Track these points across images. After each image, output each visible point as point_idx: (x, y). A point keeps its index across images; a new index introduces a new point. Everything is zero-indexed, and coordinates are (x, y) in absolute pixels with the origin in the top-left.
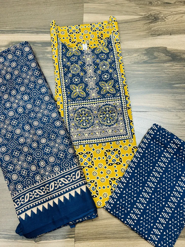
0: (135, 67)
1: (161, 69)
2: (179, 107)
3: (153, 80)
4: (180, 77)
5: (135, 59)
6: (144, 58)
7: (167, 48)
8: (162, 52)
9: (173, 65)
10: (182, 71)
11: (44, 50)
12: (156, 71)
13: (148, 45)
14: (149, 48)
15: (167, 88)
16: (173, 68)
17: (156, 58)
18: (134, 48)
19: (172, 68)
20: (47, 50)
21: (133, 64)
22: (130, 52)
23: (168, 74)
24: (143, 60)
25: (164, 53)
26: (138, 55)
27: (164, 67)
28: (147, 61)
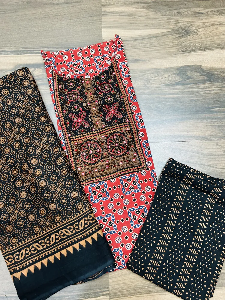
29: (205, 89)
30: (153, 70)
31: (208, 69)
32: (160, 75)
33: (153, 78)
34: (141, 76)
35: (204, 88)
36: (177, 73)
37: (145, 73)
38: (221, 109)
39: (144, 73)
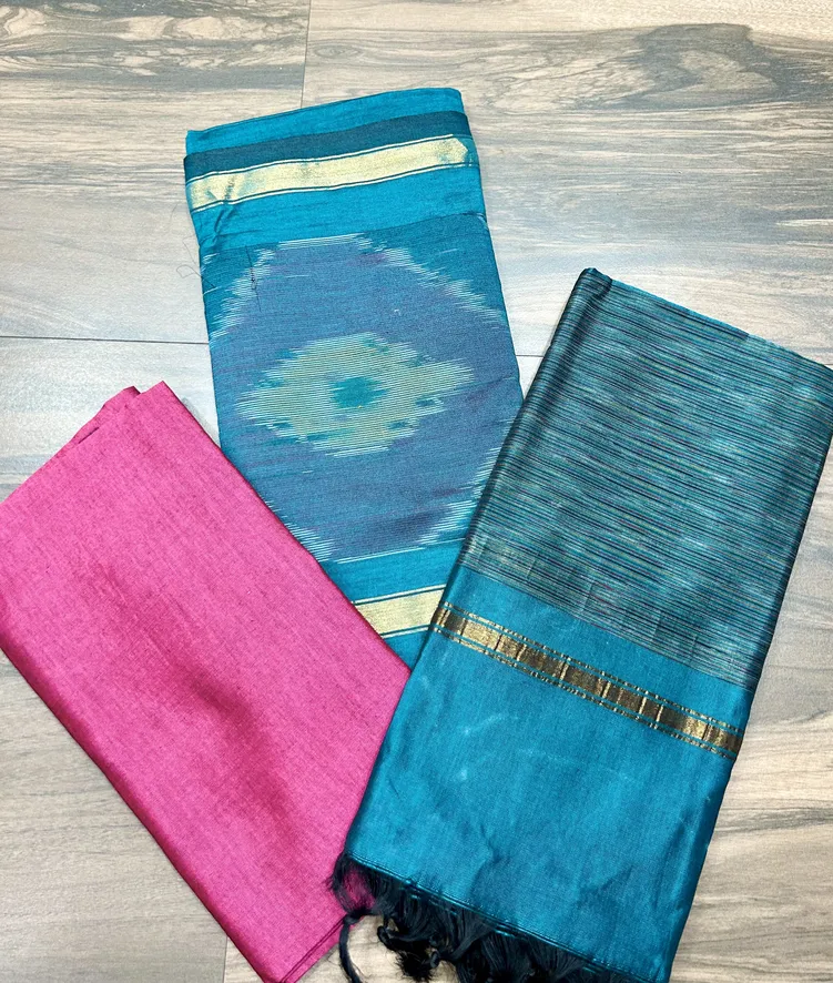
0: (581, 126)
1: (719, 138)
2: (810, 338)
3: (672, 195)
4: (817, 179)
5: (581, 85)
6: (630, 78)
7: (750, 29)
8: (726, 53)
9: (784, 119)
10: (826, 150)
11: (112, 35)
12: (688, 146)
13: (653, 15)
14: (658, 30)
15: (746, 235)
16: (782, 135)
17: (689, 79)
18: (577, 27)
19: (775, 135)
20: (125, 31)
21: (570, 108)
22: (553, 47)
23: (754, 164)
24: (622, 88)
25: (732, 57)
26: (598, 65)
27: (735, 128)
28: (644, 93)
29: (759, 133)
30: (529, 38)
31: (780, 46)
32: (556, 61)
33: (523, 70)
34: (472, 62)
35: (754, 125)
36: (635, 55)
37: (494, 49)
38: (823, 222)
39: (486, 50)
